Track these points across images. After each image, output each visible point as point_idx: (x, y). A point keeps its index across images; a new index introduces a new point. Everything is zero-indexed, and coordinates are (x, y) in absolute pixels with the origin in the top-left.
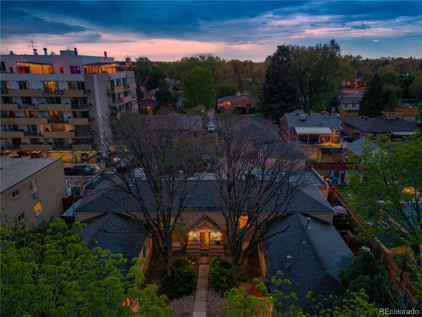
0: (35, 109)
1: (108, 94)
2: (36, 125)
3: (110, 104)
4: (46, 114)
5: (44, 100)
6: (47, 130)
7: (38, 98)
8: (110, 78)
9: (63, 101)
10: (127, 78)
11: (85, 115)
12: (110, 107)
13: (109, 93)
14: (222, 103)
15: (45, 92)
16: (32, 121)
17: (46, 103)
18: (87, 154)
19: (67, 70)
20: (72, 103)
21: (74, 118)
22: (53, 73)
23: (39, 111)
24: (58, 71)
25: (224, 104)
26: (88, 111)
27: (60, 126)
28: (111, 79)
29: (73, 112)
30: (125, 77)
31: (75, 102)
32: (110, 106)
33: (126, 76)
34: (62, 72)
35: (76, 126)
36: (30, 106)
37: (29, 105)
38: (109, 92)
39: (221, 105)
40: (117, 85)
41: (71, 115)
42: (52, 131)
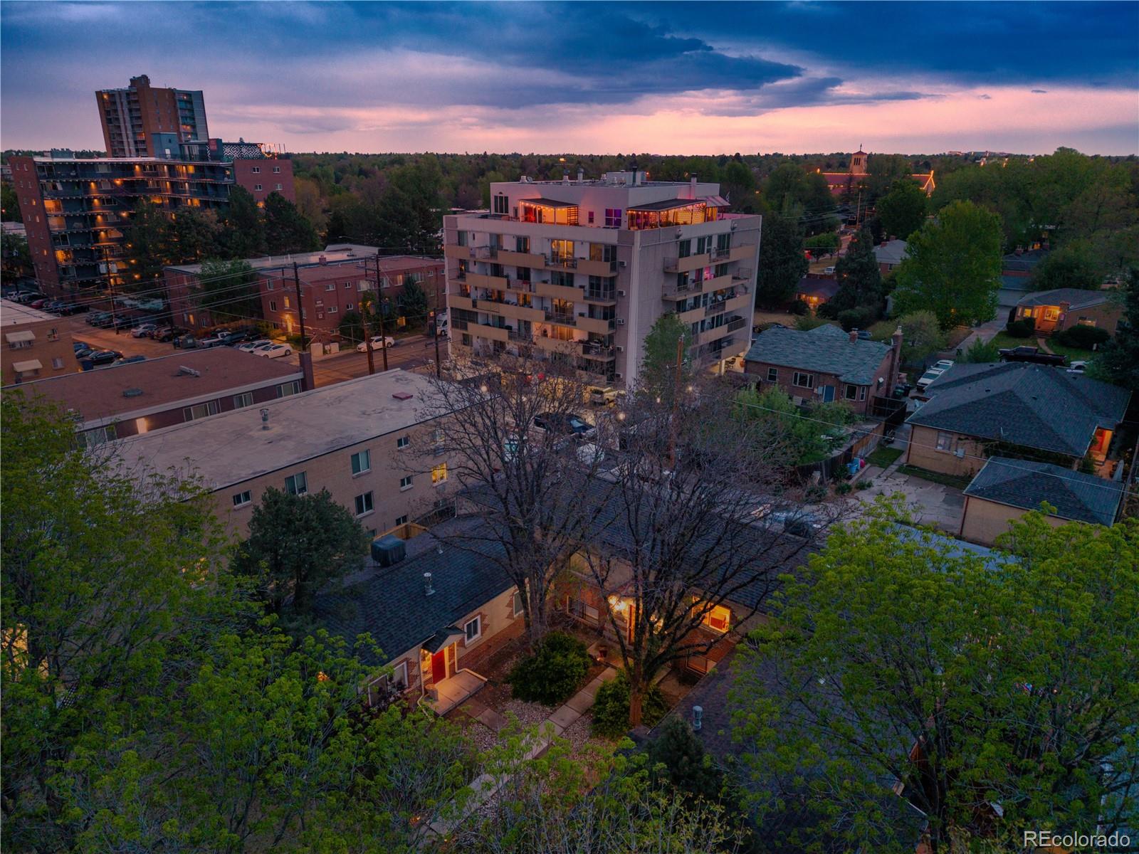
0: (530, 291)
1: (667, 273)
2: (530, 322)
3: (666, 295)
4: (548, 304)
5: (548, 277)
6: (545, 334)
7: (539, 271)
8: (678, 237)
9: (577, 282)
10: (733, 233)
11: (609, 314)
12: (665, 301)
13: (667, 270)
14: (1032, 308)
15: (553, 261)
16: (525, 313)
17: (550, 282)
18: (602, 393)
19: (600, 219)
20: (591, 286)
21: (589, 317)
22: (576, 224)
23: (536, 296)
24: (584, 219)
25: (1036, 311)
26: (614, 306)
27: (565, 329)
28: (681, 238)
29: (590, 306)
30: (730, 230)
31: (596, 286)
32: (665, 298)
33: (733, 229)
34: (591, 220)
35: (591, 334)
36: (524, 285)
37: (524, 283)
38: (668, 268)
39: (1028, 313)
40: (698, 249)
41: (585, 310)
42: (553, 337)
